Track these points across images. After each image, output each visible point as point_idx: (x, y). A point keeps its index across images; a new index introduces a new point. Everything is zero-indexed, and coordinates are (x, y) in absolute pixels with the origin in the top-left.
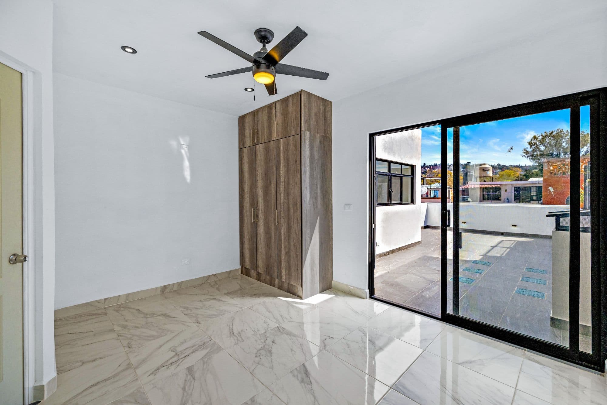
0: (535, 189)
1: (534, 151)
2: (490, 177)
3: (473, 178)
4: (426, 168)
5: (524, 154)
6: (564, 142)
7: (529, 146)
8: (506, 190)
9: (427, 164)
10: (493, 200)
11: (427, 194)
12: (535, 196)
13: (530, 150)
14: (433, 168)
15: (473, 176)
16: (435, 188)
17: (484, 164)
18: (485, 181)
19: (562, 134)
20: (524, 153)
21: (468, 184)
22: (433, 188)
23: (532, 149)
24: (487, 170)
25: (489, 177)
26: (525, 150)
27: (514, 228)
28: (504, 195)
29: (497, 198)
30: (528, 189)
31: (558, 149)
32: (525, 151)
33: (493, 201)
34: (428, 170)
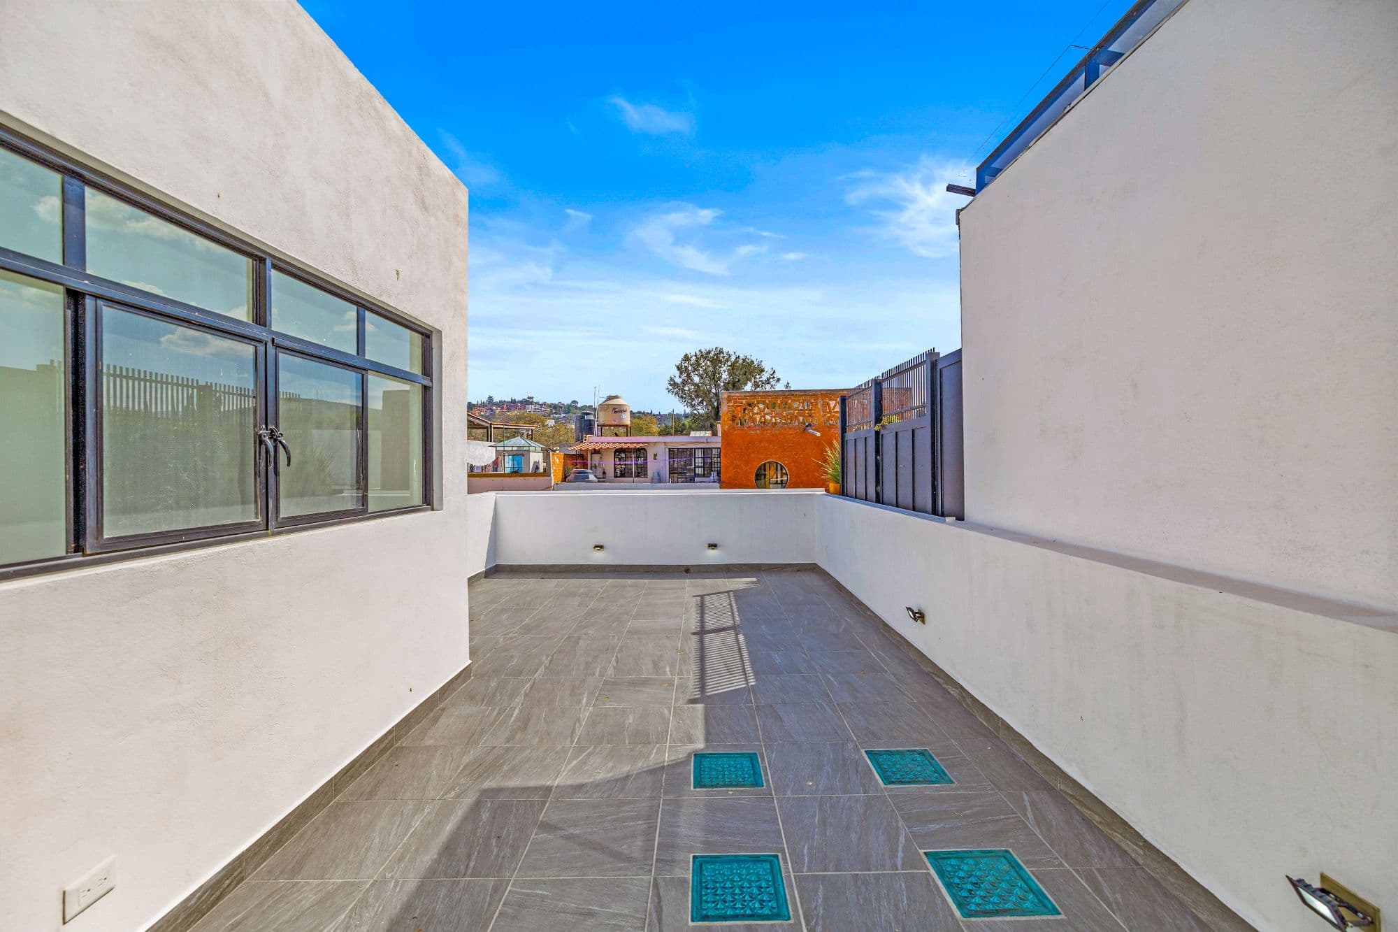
0: (699, 454)
1: (684, 383)
2: (627, 426)
3: (596, 426)
4: (494, 408)
5: (671, 388)
6: (725, 371)
7: (677, 373)
8: (655, 455)
9: (496, 400)
10: (635, 477)
11: (496, 463)
12: (701, 467)
13: (678, 380)
14: (508, 409)
15: (596, 423)
16: (515, 449)
17: (616, 397)
18: (617, 435)
19: (721, 358)
20: (671, 385)
21: (585, 440)
22: (510, 449)
23: (681, 380)
24: (621, 411)
25: (624, 426)
26: (671, 379)
27: (713, 553)
28: (652, 468)
29: (642, 472)
30: (688, 453)
31: (717, 385)
32: (672, 383)
33: (636, 479)
34: (497, 411)
